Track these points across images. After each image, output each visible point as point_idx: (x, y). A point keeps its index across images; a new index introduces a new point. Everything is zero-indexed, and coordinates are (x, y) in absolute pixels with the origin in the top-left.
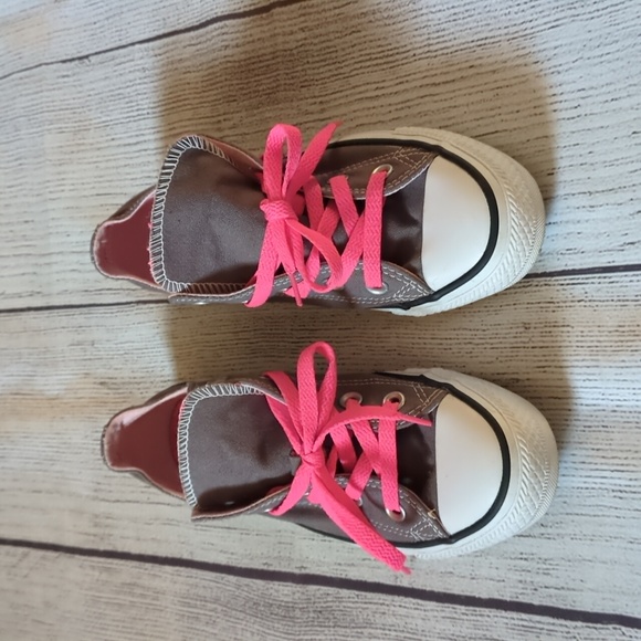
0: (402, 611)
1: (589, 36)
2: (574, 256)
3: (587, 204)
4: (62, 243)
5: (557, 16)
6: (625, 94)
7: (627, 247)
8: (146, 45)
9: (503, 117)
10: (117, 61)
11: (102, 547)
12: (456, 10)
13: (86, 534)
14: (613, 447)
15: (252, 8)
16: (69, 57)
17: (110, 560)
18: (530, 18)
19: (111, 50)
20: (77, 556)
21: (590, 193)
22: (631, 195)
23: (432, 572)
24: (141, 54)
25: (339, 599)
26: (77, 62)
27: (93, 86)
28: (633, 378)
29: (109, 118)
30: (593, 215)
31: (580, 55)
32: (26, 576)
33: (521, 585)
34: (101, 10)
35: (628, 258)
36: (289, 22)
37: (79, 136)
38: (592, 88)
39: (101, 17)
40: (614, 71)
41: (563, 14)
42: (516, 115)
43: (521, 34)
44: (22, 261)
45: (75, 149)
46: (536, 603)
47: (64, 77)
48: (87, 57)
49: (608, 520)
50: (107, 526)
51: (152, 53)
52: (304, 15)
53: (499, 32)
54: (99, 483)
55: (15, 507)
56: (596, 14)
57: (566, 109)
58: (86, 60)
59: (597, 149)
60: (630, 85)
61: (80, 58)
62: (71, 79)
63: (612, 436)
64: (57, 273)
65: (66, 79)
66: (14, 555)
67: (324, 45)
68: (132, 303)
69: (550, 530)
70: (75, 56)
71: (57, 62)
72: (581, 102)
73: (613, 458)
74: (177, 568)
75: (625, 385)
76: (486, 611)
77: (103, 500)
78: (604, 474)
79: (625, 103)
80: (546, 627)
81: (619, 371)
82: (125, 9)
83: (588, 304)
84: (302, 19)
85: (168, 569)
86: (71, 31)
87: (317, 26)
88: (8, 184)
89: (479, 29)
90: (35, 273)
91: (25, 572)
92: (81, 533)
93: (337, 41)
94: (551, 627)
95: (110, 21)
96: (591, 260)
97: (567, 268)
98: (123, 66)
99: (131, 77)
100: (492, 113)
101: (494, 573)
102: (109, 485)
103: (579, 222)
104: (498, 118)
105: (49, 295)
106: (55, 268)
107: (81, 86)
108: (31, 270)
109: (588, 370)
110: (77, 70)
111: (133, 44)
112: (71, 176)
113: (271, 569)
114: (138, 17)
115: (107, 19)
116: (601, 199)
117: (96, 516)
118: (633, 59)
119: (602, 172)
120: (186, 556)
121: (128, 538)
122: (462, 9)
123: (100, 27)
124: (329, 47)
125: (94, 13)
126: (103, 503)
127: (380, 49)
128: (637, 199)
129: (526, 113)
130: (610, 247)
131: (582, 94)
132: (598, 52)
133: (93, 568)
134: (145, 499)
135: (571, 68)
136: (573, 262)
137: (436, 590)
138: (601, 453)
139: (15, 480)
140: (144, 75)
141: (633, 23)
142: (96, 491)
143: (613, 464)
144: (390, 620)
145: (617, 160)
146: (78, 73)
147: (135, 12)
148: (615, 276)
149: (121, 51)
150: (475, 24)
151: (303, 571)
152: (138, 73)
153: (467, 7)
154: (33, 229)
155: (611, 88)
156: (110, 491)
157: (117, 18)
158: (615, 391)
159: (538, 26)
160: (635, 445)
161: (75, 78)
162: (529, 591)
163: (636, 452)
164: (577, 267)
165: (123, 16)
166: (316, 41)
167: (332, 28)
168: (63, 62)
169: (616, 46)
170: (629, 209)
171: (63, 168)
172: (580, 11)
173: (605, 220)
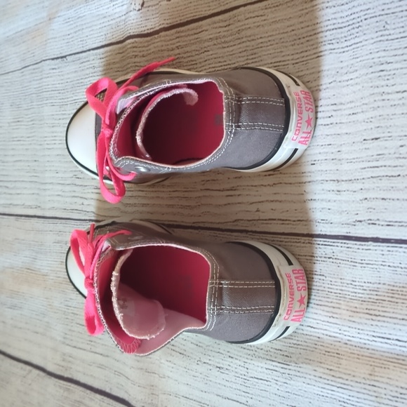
1: (341, 65)
2: (326, 225)
3: (335, 189)
4: (53, 177)
5: (322, 49)
6: (360, 110)
7: (357, 223)
8: (96, 51)
10: (81, 61)
11: (66, 375)
13: (58, 365)
14: (340, 370)
15: (152, 30)
16: (56, 56)
17: (69, 384)
18: (306, 49)
19: (78, 53)
20: (53, 378)
21: (338, 181)
22: (362, 186)
24: (93, 58)
26: (60, 60)
27: (69, 76)
28: (359, 321)
29: (77, 98)
30: (339, 197)
31: (334, 79)
32: (30, 385)
34: (72, 26)
35: (358, 232)
36: (171, 42)
37: (63, 109)
38: (341, 104)
39: (72, 31)
40: (354, 92)
41: (325, 48)
43: (301, 60)
44: (33, 185)
47: (53, 69)
48: (65, 57)
50: (69, 362)
51: (99, 57)
52: (178, 37)
53: (288, 58)
54: (66, 334)
55: (26, 340)
56: (346, 49)
57: (324, 118)
58: (65, 59)
59: (343, 149)
60: (363, 104)
61: (62, 57)
62: (57, 71)
63: (342, 361)
64: (49, 196)
65: (54, 71)
66: (25, 370)
67: (189, 59)
68: (87, 220)
70: (59, 56)
71: (49, 59)
72: (334, 113)
73: (340, 378)
74: (102, 397)
75: (354, 325)
77: (68, 345)
78: (333, 388)
79: (360, 117)
81: (352, 314)
82: (84, 27)
83: (334, 261)
84: (177, 40)
85: (98, 396)
86: (57, 40)
87: (186, 46)
88: (28, 135)
89: (276, 54)
90: (38, 194)
91: (30, 382)
92: (55, 364)
93: (197, 57)
95: (77, 34)
96: (337, 229)
97: (322, 233)
98: (84, 64)
99: (88, 72)
102: (71, 335)
103: (329, 201)
105: (44, 209)
106: (48, 193)
107: (63, 75)
108: (36, 192)
110: (60, 65)
111: (89, 50)
114: (92, 32)
115: (75, 32)
116: (344, 186)
117: (64, 354)
118: (365, 85)
119: (346, 167)
120: (108, 390)
121: (79, 372)
122: (267, 40)
123: (72, 38)
124: (192, 61)
125: (69, 28)
126: (68, 347)
127: (220, 64)
128: (365, 189)
130: (348, 222)
131: (334, 107)
132: (346, 78)
133: (60, 387)
134: (89, 349)
135: (327, 88)
136: (325, 230)
138: (332, 373)
139: (26, 323)
140: (93, 71)
141: (367, 57)
142: (64, 338)
143: (339, 383)
145: (354, 159)
146: (61, 67)
147: (90, 29)
148: (350, 243)
149: (84, 54)
150: (274, 51)
152: (91, 70)
153: (270, 38)
154: (38, 166)
155: (353, 105)
156: (72, 340)
157: (80, 32)
158: (347, 329)
159: (310, 55)
160: (354, 371)
161: (59, 70)
163: (354, 376)
164: (328, 233)
165: (84, 31)
166: (185, 56)
167: (193, 47)
168: (53, 59)
169: (356, 74)
170: (360, 196)
171: (54, 129)
172: (336, 46)
173: (346, 202)
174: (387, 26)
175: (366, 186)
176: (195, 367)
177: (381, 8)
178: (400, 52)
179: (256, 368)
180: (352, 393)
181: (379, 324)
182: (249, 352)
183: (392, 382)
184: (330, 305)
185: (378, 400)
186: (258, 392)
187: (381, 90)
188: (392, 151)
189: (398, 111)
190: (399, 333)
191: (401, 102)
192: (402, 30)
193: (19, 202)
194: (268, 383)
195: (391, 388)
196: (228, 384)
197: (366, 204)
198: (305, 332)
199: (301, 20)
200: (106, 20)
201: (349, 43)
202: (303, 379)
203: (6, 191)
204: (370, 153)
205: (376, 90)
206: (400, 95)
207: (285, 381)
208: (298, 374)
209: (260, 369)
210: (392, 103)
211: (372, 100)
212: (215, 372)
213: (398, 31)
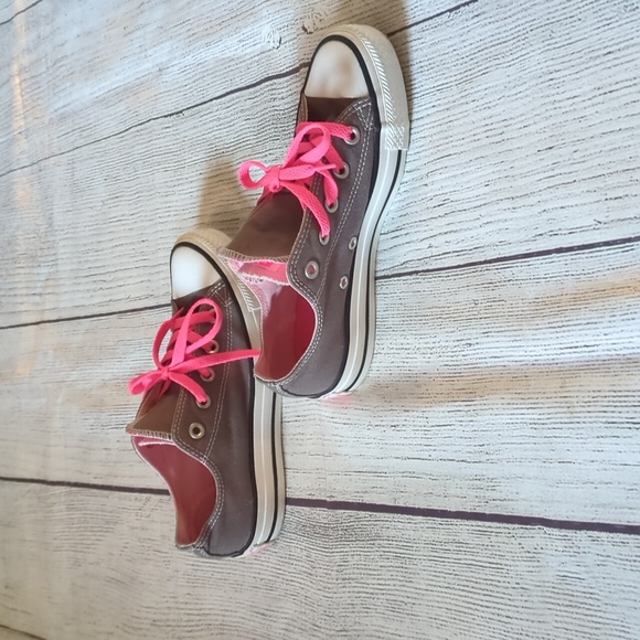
0: (400, 525)
1: (508, 79)
2: (504, 247)
3: (511, 206)
5: (487, 65)
6: (533, 122)
7: (538, 238)
8: (220, 100)
9: (454, 144)
10: (201, 114)
12: (422, 64)
14: (530, 391)
16: (169, 113)
18: (470, 68)
19: (197, 106)
21: (513, 198)
22: (539, 198)
23: (419, 493)
24: (217, 107)
25: (358, 519)
26: (175, 116)
27: (187, 134)
28: (544, 337)
30: (515, 215)
31: (502, 94)
32: (149, 516)
33: (477, 500)
34: (190, 75)
35: (538, 246)
37: (178, 173)
38: (511, 119)
39: (190, 81)
40: (524, 105)
41: (491, 64)
42: (462, 142)
43: (464, 79)
44: (141, 271)
45: (177, 183)
46: (487, 512)
47: (166, 128)
48: (181, 112)
49: (529, 446)
51: (224, 106)
53: (451, 79)
56: (513, 62)
57: (495, 135)
58: (181, 114)
59: (516, 164)
60: (535, 115)
61: (177, 113)
62: (171, 129)
63: (530, 383)
65: (168, 130)
66: (140, 500)
69: (492, 457)
70: (174, 112)
71: (161, 117)
72: (505, 129)
73: (529, 399)
75: (539, 343)
76: (454, 521)
78: (523, 411)
79: (532, 129)
80: (495, 530)
81: (535, 332)
82: (205, 74)
83: (515, 282)
86: (170, 93)
88: (131, 212)
89: (439, 77)
90: (149, 280)
91: (148, 513)
94: (498, 530)
95: (196, 83)
96: (515, 249)
97: (500, 256)
98: (205, 117)
99: (211, 125)
100: (447, 141)
101: (459, 492)
103: (506, 220)
104: (451, 144)
107: (178, 134)
108: (147, 279)
109: (515, 333)
110: (175, 122)
111: (211, 100)
112: (175, 204)
113: (314, 498)
114: (214, 79)
115: (194, 82)
116: (520, 202)
118: (536, 96)
119: (521, 182)
122: (427, 63)
123: (190, 88)
125: (186, 77)
128: (543, 201)
129: (469, 140)
130: (527, 239)
131: (505, 123)
132: (514, 91)
135: (497, 104)
136: (504, 252)
137: (422, 507)
138: (521, 396)
140: (219, 123)
141: (536, 68)
143: (529, 404)
144: (392, 533)
145: (529, 172)
146: (176, 124)
147: (213, 76)
148: (531, 260)
149: (204, 106)
150: (435, 74)
151: (332, 500)
152: (215, 122)
153: (430, 62)
154: (147, 246)
155: (523, 118)
157: (200, 81)
158: (534, 349)
159: (475, 73)
160: (544, 388)
161: (174, 129)
162: (482, 504)
163: (544, 393)
164: (506, 255)
165: (204, 79)
168: (166, 116)
169: (525, 87)
170: (538, 209)
171: (168, 199)
172: (502, 61)
173: (523, 218)
174: (553, 35)
175: (544, 197)
176: (366, 433)
177: (546, 18)
178: (567, 58)
179: (436, 415)
180: (542, 411)
181: (564, 334)
182: (427, 400)
183: (583, 389)
184: (511, 328)
185: (571, 410)
186: (442, 441)
187: (552, 99)
188: (567, 158)
189: (570, 117)
190: (586, 338)
191: (572, 108)
192: (568, 37)
193: (123, 296)
194: (453, 427)
195: (583, 394)
196: (407, 441)
197: (545, 216)
198: (489, 365)
199: (462, 39)
200: (233, 63)
201: (515, 56)
202: (491, 412)
203: (104, 285)
204: (544, 163)
205: (547, 100)
206: (571, 101)
207: (470, 419)
208: (484, 407)
209: (441, 414)
210: (564, 110)
211: (544, 110)
212: (390, 432)
213: (564, 38)
